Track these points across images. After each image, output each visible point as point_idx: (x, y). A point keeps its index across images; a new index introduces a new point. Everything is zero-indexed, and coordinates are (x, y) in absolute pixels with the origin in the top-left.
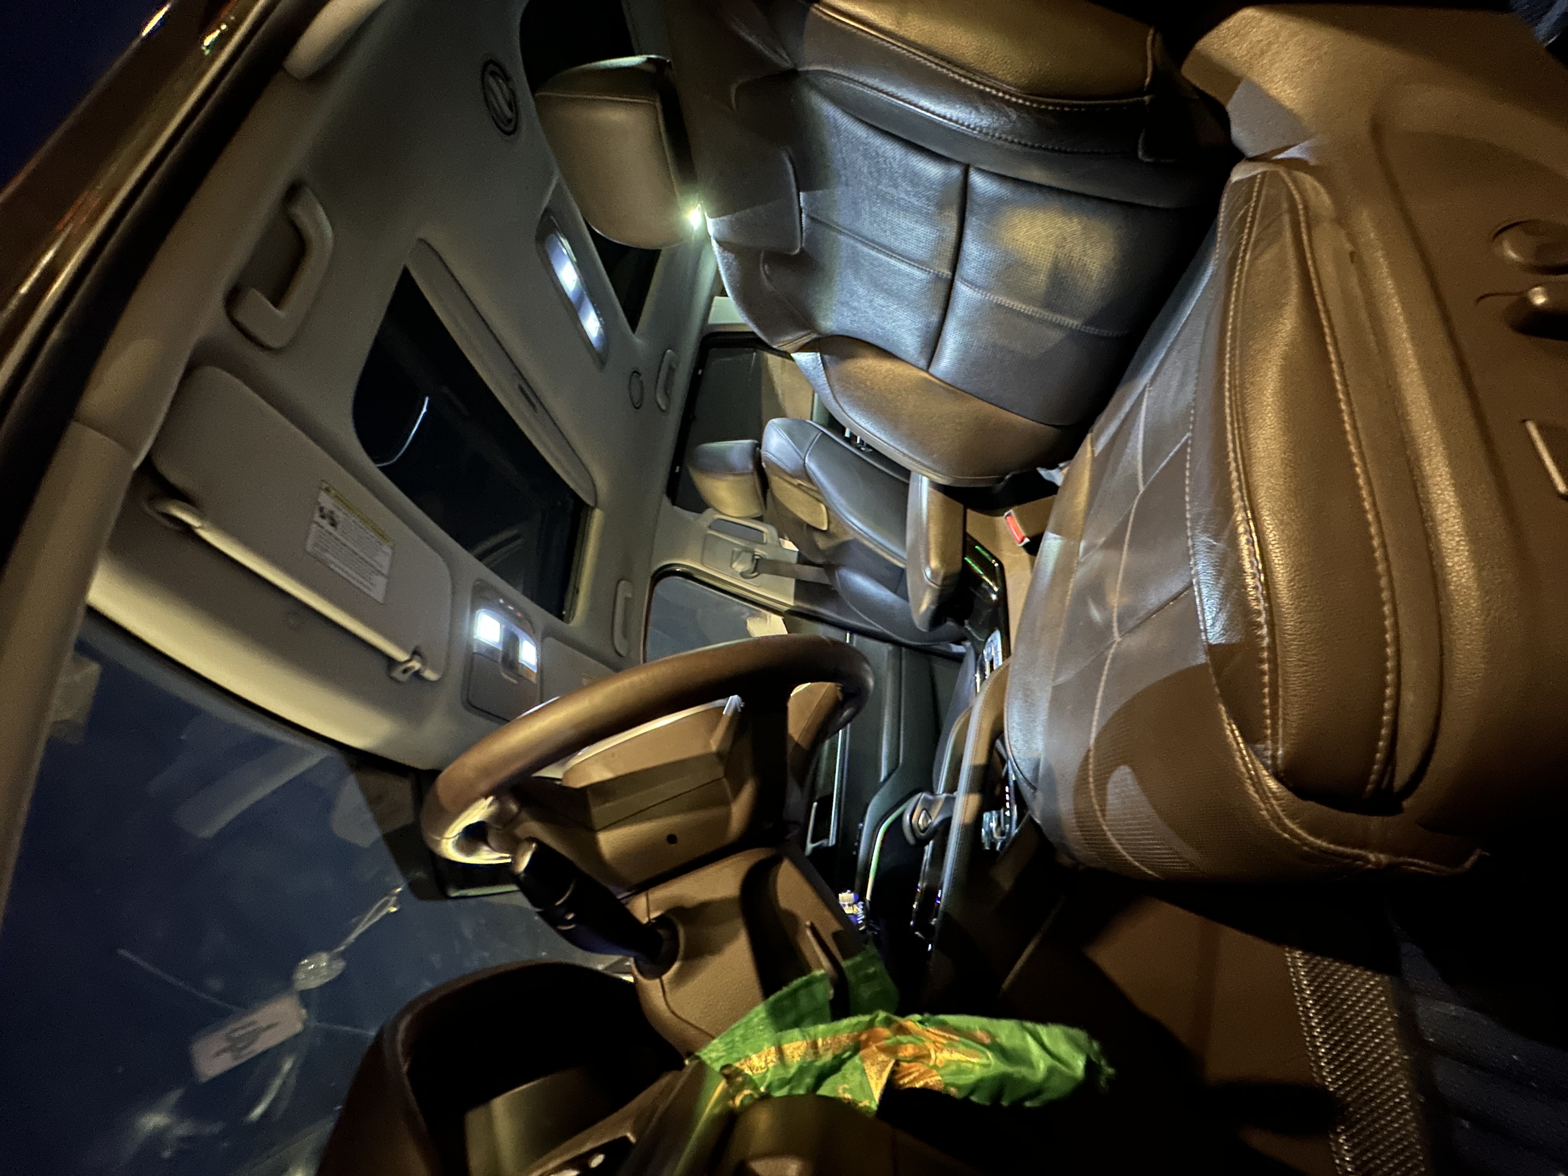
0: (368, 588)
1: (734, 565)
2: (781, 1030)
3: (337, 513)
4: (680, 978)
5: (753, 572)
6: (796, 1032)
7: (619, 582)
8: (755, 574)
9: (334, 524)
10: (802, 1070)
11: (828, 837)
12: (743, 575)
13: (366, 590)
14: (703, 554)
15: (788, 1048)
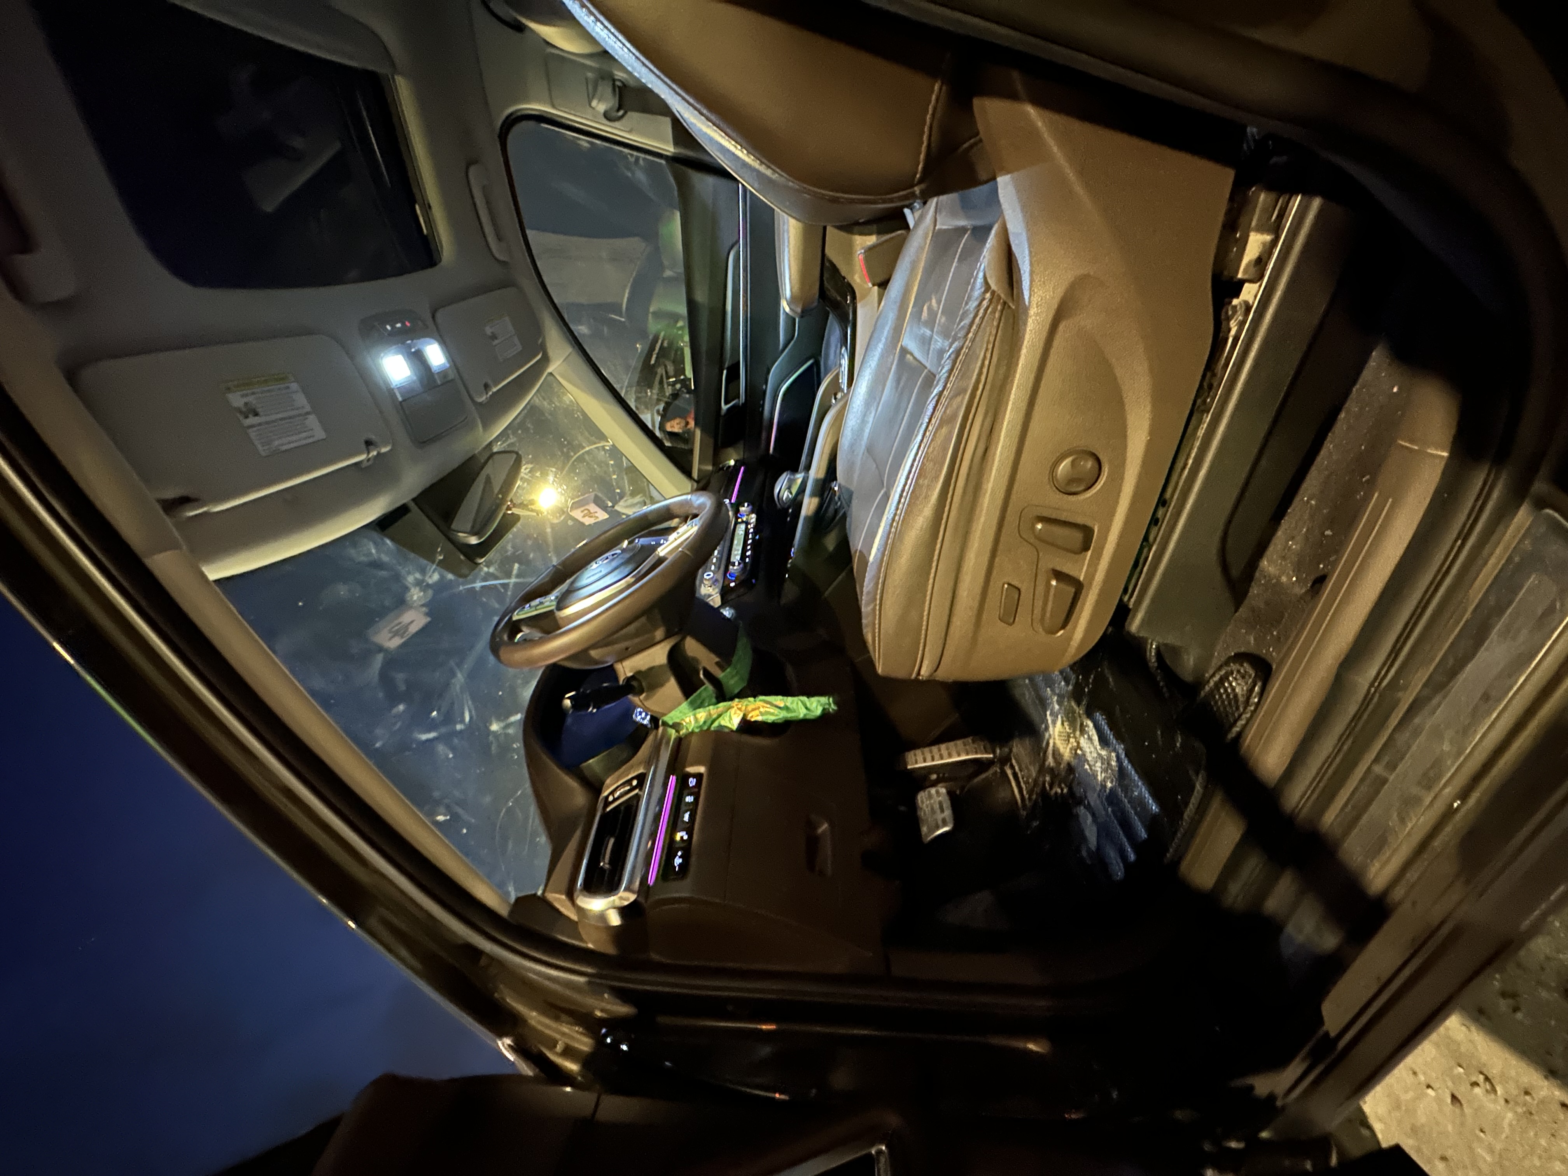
0: (310, 437)
1: (594, 103)
2: (695, 709)
3: (250, 399)
4: (646, 698)
5: (618, 110)
6: (701, 710)
7: (467, 168)
8: (621, 113)
9: (256, 414)
10: (705, 722)
11: (739, 398)
12: (607, 116)
13: (311, 440)
14: (550, 90)
15: (699, 716)
